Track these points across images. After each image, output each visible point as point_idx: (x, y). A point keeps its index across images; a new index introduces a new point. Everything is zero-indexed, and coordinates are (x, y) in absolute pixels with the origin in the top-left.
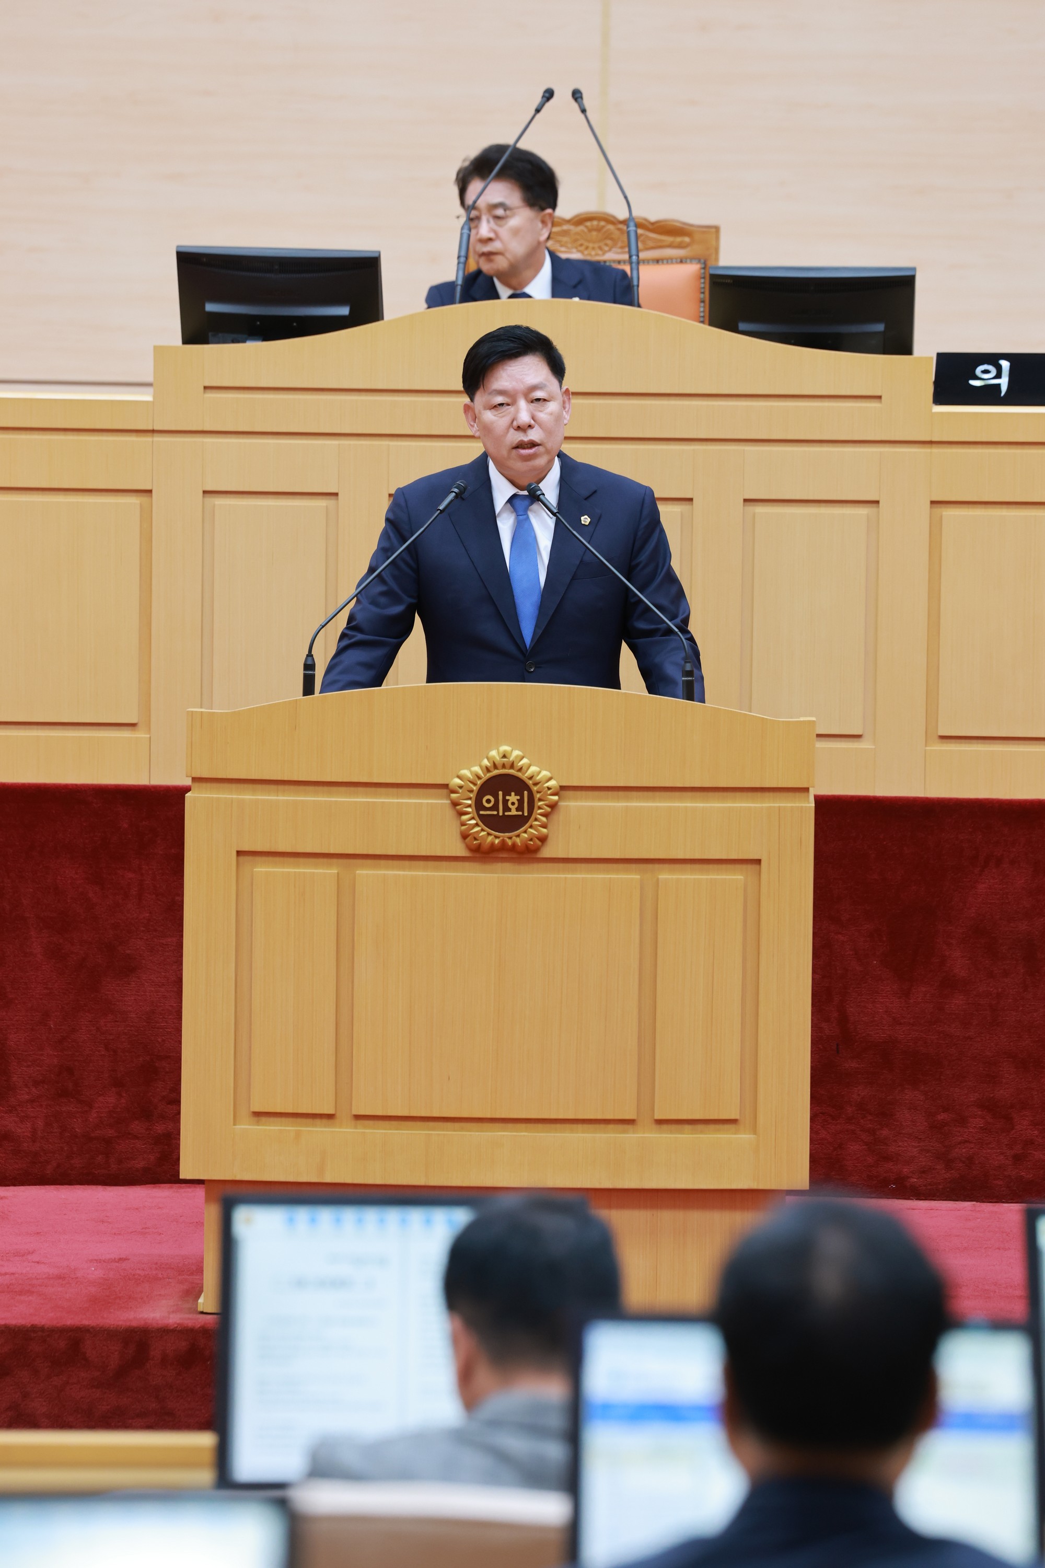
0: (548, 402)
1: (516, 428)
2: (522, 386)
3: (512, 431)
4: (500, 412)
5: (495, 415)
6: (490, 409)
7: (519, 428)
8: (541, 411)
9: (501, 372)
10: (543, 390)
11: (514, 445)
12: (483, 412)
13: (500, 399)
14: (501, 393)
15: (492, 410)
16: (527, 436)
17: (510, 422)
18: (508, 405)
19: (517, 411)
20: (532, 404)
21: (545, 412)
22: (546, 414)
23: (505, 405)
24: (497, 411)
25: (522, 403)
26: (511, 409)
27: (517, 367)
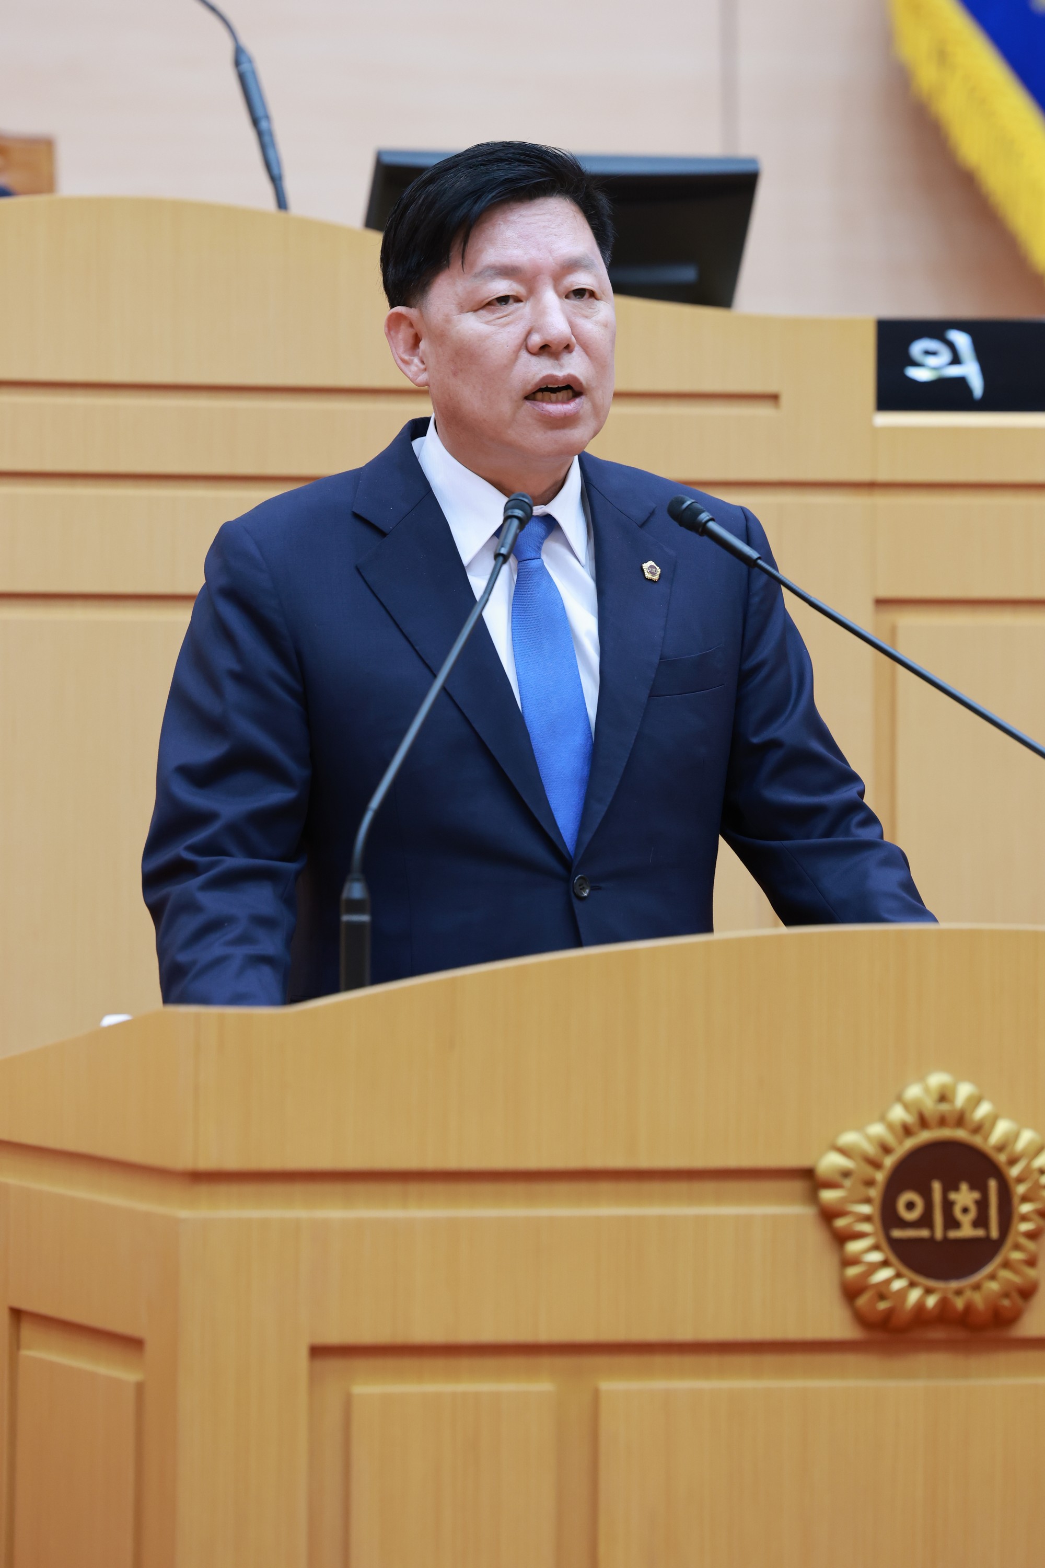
0: (595, 300)
1: (536, 349)
2: (551, 259)
3: (524, 355)
4: (501, 315)
5: (487, 323)
6: (475, 311)
7: (545, 349)
8: (587, 317)
9: (503, 227)
10: (591, 273)
11: (529, 388)
12: (456, 317)
13: (502, 287)
14: (508, 272)
15: (482, 312)
16: (561, 366)
17: (522, 336)
18: (518, 300)
19: (540, 312)
20: (566, 300)
21: (594, 318)
22: (597, 323)
23: (511, 301)
24: (493, 312)
25: (550, 297)
26: (525, 310)
27: (537, 218)
